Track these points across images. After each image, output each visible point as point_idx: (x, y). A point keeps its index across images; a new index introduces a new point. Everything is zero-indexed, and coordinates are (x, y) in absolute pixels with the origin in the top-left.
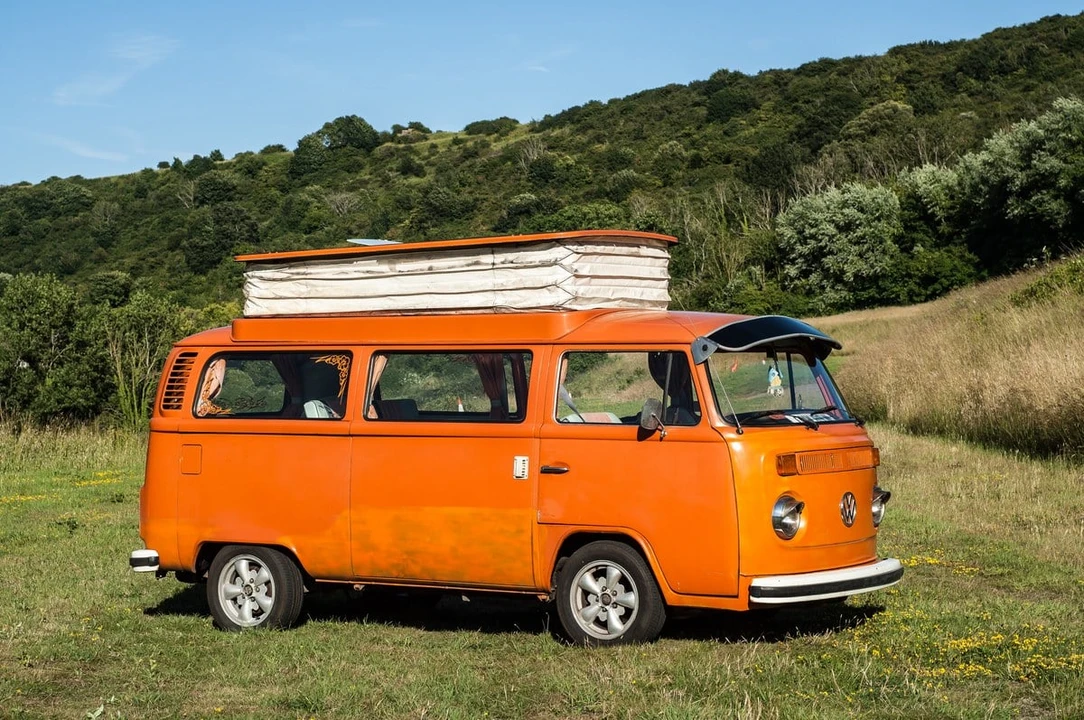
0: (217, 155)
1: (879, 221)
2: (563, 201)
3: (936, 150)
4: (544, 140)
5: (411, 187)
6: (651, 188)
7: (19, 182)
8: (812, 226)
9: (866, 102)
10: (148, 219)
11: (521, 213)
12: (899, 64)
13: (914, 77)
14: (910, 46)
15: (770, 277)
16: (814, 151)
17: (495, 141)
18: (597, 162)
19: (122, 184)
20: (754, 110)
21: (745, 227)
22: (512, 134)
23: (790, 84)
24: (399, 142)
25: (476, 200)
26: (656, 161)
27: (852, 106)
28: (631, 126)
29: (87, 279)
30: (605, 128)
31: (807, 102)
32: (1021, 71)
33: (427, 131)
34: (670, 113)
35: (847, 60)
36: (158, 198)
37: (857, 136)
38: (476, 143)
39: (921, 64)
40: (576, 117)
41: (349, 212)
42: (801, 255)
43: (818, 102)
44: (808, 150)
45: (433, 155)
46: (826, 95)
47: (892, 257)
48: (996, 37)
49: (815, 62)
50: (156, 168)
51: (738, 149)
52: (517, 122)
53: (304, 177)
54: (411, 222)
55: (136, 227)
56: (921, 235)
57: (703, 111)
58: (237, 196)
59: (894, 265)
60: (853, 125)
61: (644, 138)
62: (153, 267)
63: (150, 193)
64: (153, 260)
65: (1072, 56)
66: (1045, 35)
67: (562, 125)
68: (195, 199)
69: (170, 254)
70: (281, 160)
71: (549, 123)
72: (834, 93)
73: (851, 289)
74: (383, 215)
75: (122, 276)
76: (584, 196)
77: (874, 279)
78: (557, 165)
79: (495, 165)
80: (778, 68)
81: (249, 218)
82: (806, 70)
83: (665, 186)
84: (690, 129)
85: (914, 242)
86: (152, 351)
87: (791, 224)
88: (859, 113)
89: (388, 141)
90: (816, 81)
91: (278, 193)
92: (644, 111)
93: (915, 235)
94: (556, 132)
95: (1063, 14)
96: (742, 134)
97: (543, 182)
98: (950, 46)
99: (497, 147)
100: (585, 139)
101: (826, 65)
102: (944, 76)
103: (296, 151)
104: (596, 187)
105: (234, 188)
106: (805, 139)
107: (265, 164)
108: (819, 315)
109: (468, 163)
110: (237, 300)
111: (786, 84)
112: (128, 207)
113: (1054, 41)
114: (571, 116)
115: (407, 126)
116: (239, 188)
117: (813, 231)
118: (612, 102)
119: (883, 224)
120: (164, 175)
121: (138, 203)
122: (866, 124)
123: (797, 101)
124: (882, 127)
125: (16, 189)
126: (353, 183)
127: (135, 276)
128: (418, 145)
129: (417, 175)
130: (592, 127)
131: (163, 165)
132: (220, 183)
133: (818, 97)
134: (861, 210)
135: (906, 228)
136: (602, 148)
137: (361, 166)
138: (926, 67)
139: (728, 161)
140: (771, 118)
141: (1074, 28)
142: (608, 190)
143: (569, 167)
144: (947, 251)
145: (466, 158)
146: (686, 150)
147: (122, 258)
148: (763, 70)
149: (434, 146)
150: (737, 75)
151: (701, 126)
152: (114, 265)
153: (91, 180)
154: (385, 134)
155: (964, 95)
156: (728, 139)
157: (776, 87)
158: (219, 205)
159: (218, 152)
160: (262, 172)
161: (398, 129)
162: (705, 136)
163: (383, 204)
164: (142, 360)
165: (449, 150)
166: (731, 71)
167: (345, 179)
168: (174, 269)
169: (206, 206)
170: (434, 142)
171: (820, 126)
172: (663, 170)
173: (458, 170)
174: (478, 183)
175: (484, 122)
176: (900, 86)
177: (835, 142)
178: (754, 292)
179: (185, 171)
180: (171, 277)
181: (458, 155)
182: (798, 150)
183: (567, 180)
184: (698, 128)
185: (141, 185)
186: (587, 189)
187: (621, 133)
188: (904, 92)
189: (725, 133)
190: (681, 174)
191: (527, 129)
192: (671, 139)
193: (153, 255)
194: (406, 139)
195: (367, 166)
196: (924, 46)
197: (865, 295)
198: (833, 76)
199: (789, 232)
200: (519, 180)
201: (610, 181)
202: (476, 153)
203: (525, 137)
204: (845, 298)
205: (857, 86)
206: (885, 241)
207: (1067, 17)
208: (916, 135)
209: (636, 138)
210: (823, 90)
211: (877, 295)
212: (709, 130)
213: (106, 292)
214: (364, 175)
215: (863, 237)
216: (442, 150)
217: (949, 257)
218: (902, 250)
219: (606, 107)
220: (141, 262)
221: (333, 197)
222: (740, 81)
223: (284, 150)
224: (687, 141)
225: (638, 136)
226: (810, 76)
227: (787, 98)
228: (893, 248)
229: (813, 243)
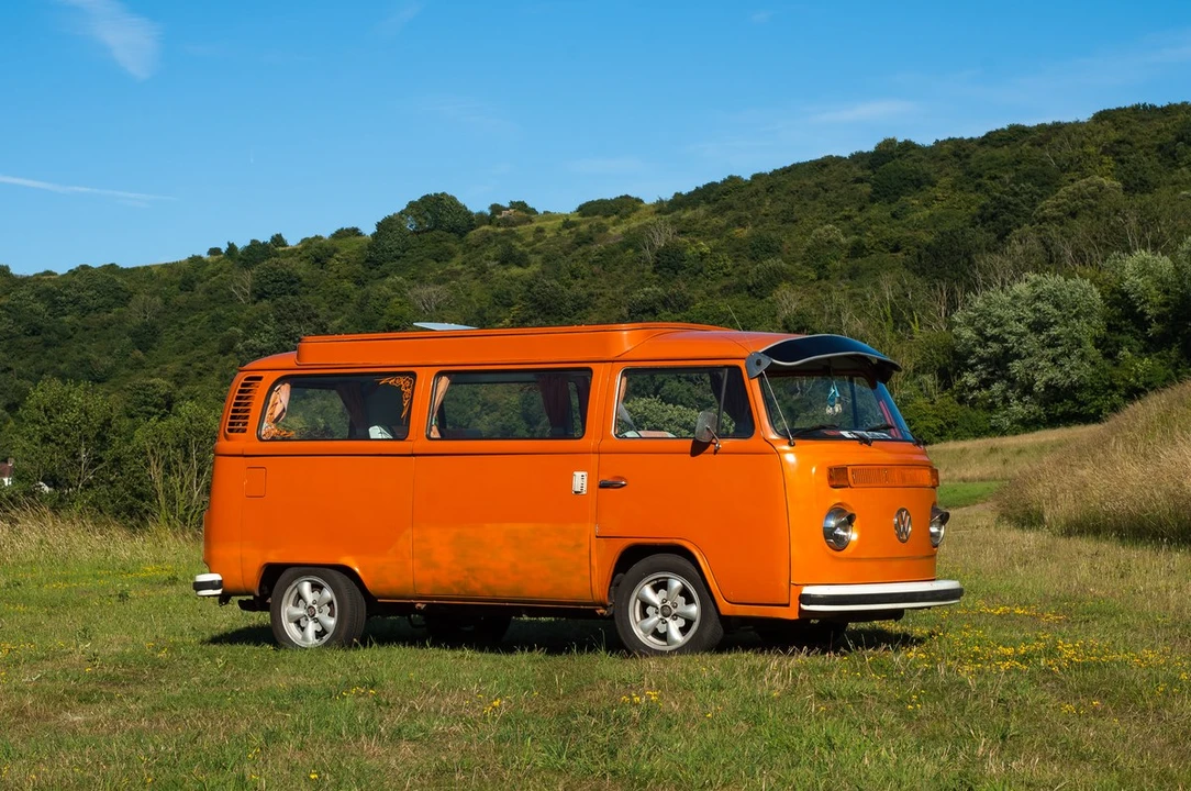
0: (278, 240)
1: (1078, 319)
2: (696, 297)
3: (1149, 236)
4: (673, 223)
5: (513, 279)
6: (803, 282)
7: (42, 271)
8: (995, 326)
9: (1065, 177)
10: (196, 317)
11: (644, 312)
12: (1106, 132)
13: (1124, 148)
14: (1119, 109)
15: (945, 388)
16: (1001, 238)
17: (614, 225)
18: (738, 250)
19: (165, 275)
20: (929, 188)
21: (915, 328)
22: (635, 216)
23: (973, 156)
24: (498, 225)
25: (591, 295)
26: (809, 249)
27: (1047, 182)
28: (780, 206)
29: (122, 388)
30: (748, 208)
31: (993, 178)
33: (533, 211)
34: (826, 191)
35: (1041, 127)
36: (209, 291)
37: (1054, 218)
38: (591, 226)
39: (1132, 133)
40: (713, 195)
41: (437, 308)
42: (982, 360)
43: (1007, 178)
44: (994, 236)
45: (539, 241)
46: (1016, 170)
47: (1093, 364)
49: (1003, 130)
50: (205, 256)
51: (909, 234)
52: (642, 201)
53: (385, 267)
54: (512, 322)
55: (182, 326)
56: (1128, 337)
57: (866, 189)
58: (303, 288)
59: (1095, 374)
60: (1048, 206)
61: (795, 221)
62: (200, 374)
63: (198, 285)
64: (201, 365)
67: (695, 205)
68: (254, 292)
69: (222, 358)
70: (357, 246)
71: (680, 202)
72: (1026, 167)
74: (478, 313)
75: (163, 385)
76: (721, 291)
77: (1070, 392)
78: (689, 252)
79: (614, 253)
80: (958, 137)
81: (317, 316)
82: (992, 139)
83: (819, 278)
84: (851, 210)
85: (1118, 346)
86: (200, 472)
87: (970, 322)
88: (1057, 191)
89: (485, 224)
90: (1004, 153)
91: (352, 286)
92: (795, 188)
93: (1120, 338)
94: (688, 214)
96: (914, 216)
97: (672, 273)
98: (1169, 111)
99: (616, 231)
100: (722, 222)
101: (1017, 133)
102: (1161, 148)
103: (374, 236)
104: (736, 280)
105: (299, 279)
106: (991, 223)
107: (336, 251)
108: (1004, 433)
109: (581, 250)
110: (301, 414)
111: (968, 156)
112: (172, 302)
114: (707, 194)
115: (507, 205)
116: (304, 280)
117: (996, 331)
118: (756, 177)
119: (1080, 324)
120: (214, 263)
121: (183, 297)
122: (1064, 204)
123: (981, 176)
124: (1084, 208)
125: (39, 279)
126: (442, 274)
127: (179, 385)
128: (521, 229)
129: (520, 265)
130: (731, 207)
131: (214, 251)
132: (283, 274)
133: (1007, 172)
134: (1057, 306)
135: (1109, 328)
136: (743, 233)
137: (451, 254)
138: (1139, 137)
139: (896, 249)
140: (948, 197)
142: (751, 284)
143: (703, 256)
144: (1159, 357)
145: (579, 245)
146: (845, 235)
147: (165, 363)
148: (941, 139)
149: (540, 230)
150: (908, 146)
151: (864, 207)
152: (154, 372)
153: (127, 269)
154: (481, 215)
155: (1185, 169)
156: (895, 222)
157: (956, 159)
158: (280, 299)
159: (279, 236)
160: (333, 261)
161: (496, 209)
162: (869, 218)
163: (479, 300)
164: (187, 483)
165: (559, 235)
166: (901, 140)
167: (431, 270)
168: (226, 377)
169: (265, 301)
170: (541, 225)
171: (1007, 207)
172: (818, 260)
173: (569, 259)
174: (594, 275)
175: (601, 202)
176: (1106, 159)
177: (1027, 227)
178: (923, 406)
179: (240, 259)
180: (222, 386)
181: (569, 241)
182: (982, 236)
183: (701, 271)
184: (861, 209)
185: (188, 275)
186: (725, 282)
187: (766, 215)
188: (1112, 166)
189: (894, 216)
190: (839, 264)
191: (654, 210)
192: (827, 222)
193: (202, 359)
194: (507, 222)
195: (460, 254)
196: (1137, 111)
197: (1059, 409)
198: (1026, 146)
199: (968, 333)
200: (643, 271)
201: (753, 272)
202: (591, 239)
203: (651, 219)
204: (1034, 414)
205: (1054, 159)
206: (1085, 344)
208: (1125, 218)
209: (784, 222)
210: (1013, 164)
211: (1074, 411)
212: (874, 211)
213: (146, 403)
214: (456, 264)
215: (1057, 338)
216: (549, 235)
217: (1162, 364)
218: (1105, 356)
219: (749, 184)
220: (187, 368)
221: (417, 291)
222: (912, 152)
223: (360, 234)
224: (846, 225)
225: (788, 219)
226: (997, 147)
227: (969, 174)
228: (1095, 353)
229: (995, 347)
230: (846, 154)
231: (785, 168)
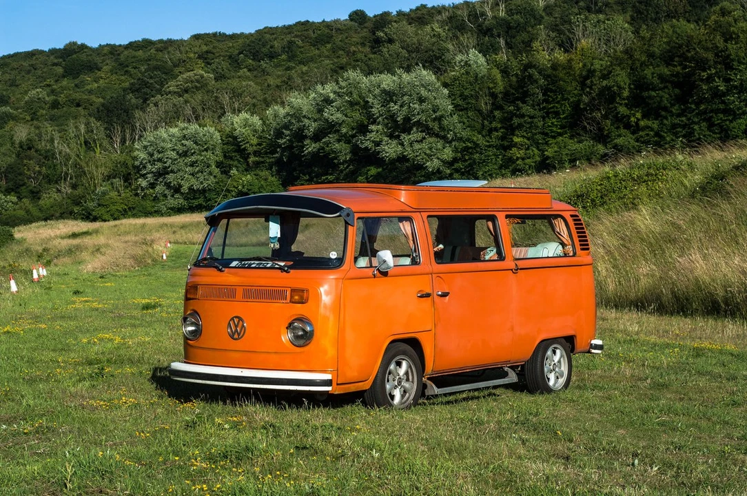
1: (207, 151)
6: (23, 121)
8: (160, 152)
9: (178, 70)
12: (200, 46)
13: (210, 56)
14: (206, 34)
15: (127, 187)
20: (96, 71)
23: (122, 55)
26: (26, 102)
27: (168, 72)
28: (8, 77)
31: (135, 68)
32: (284, 57)
34: (35, 69)
35: (161, 41)
37: (175, 93)
39: (214, 48)
42: (150, 172)
43: (143, 69)
44: (140, 101)
46: (148, 64)
47: (215, 177)
48: (265, 33)
49: (139, 41)
51: (86, 97)
56: (236, 163)
57: (60, 70)
59: (217, 183)
60: (172, 86)
61: (17, 86)
65: (318, 49)
66: (299, 33)
72: (153, 63)
73: (186, 199)
77: (203, 193)
80: (112, 43)
82: (133, 46)
83: (32, 120)
84: (50, 81)
85: (230, 167)
87: (145, 149)
88: (176, 77)
90: (140, 54)
92: (16, 67)
93: (231, 162)
95: (311, 21)
96: (88, 87)
98: (234, 37)
101: (147, 44)
102: (230, 57)
106: (137, 93)
108: (162, 215)
111: (119, 55)
113: (306, 38)
117: (160, 155)
119: (209, 154)
122: (181, 85)
123: (127, 66)
124: (193, 88)
133: (143, 65)
134: (195, 143)
135: (225, 156)
138: (218, 50)
139: (78, 105)
140: (108, 77)
141: (320, 30)
144: (256, 175)
146: (48, 96)
148: (102, 44)
150: (83, 47)
151: (58, 80)
155: (245, 70)
156: (79, 90)
157: (110, 56)
162: (61, 87)
166: (79, 43)
171: (146, 84)
172: (32, 109)
176: (200, 61)
177: (159, 97)
178: (115, 197)
182: (133, 100)
184: (56, 81)
188: (202, 66)
189: (76, 86)
190: (44, 112)
192: (36, 88)
196: (216, 36)
197: (196, 203)
198: (153, 51)
199: (142, 155)
204: (181, 204)
205: (170, 59)
206: (211, 166)
207: (313, 23)
208: (222, 94)
209: (11, 86)
210: (146, 61)
211: (204, 204)
212: (65, 82)
215: (195, 162)
218: (222, 173)
222: (86, 50)
224: (48, 89)
225: (13, 84)
226: (136, 51)
227: (121, 64)
228: (216, 171)
229: (159, 165)
230: (46, 49)
231: (10, 54)
